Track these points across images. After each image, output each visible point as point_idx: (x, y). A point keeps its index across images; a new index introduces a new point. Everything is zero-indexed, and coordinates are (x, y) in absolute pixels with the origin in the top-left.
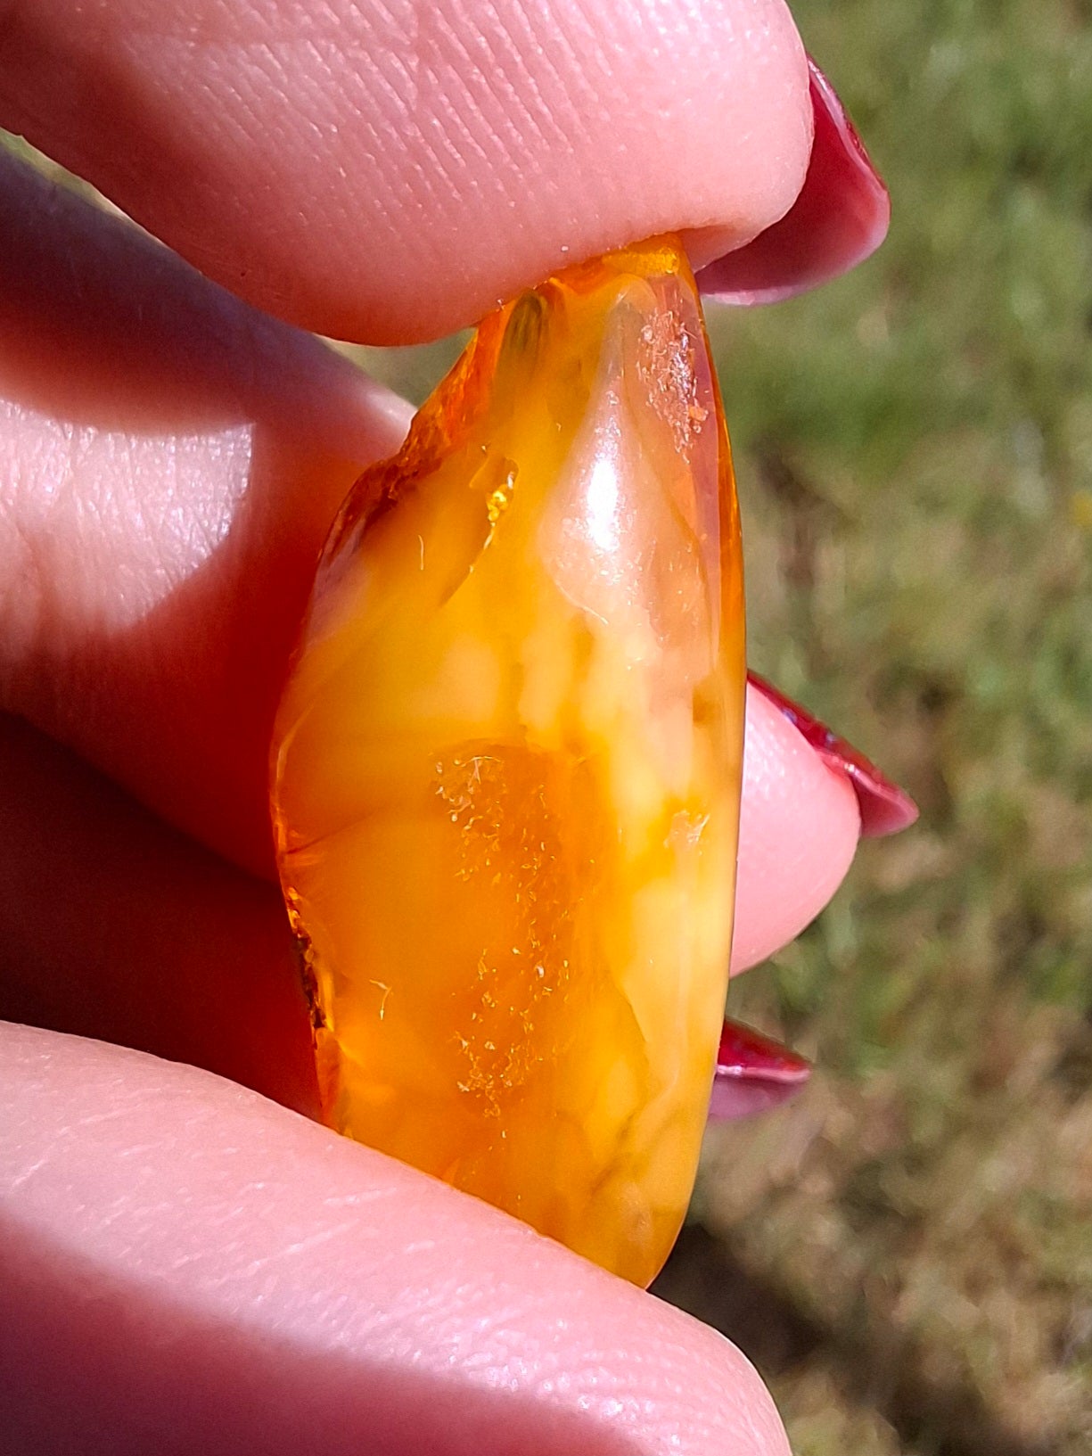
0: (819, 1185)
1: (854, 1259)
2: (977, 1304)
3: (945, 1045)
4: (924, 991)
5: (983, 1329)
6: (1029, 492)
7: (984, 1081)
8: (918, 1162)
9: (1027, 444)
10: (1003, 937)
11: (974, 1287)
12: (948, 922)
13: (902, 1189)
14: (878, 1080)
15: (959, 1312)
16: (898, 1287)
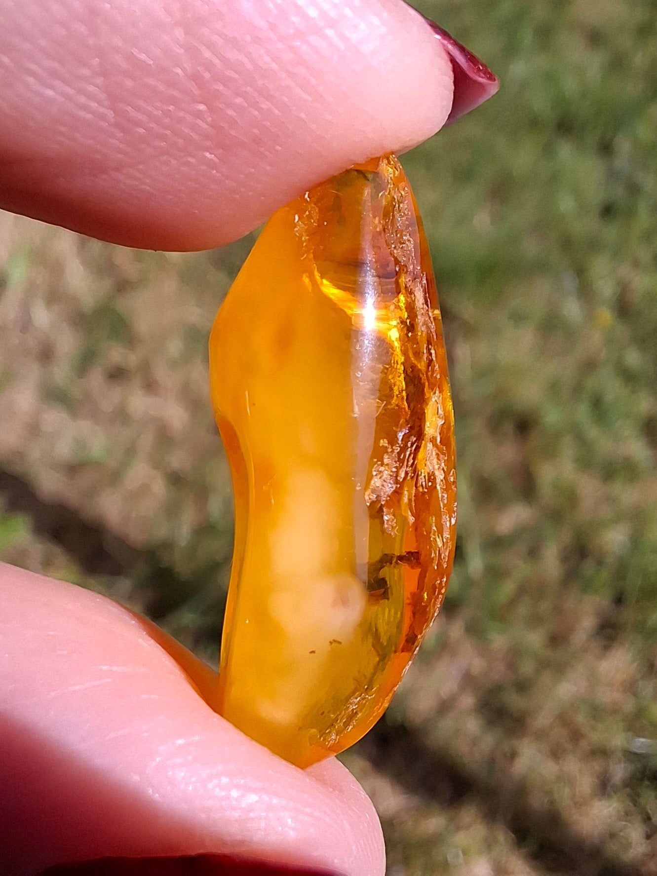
0: (468, 701)
1: (489, 741)
2: (558, 764)
3: (535, 620)
4: (522, 590)
5: (561, 778)
6: (572, 309)
7: (557, 640)
8: (522, 687)
9: (569, 282)
10: (565, 559)
11: (556, 754)
12: (534, 553)
13: (515, 701)
14: (499, 641)
15: (548, 769)
16: (513, 756)
